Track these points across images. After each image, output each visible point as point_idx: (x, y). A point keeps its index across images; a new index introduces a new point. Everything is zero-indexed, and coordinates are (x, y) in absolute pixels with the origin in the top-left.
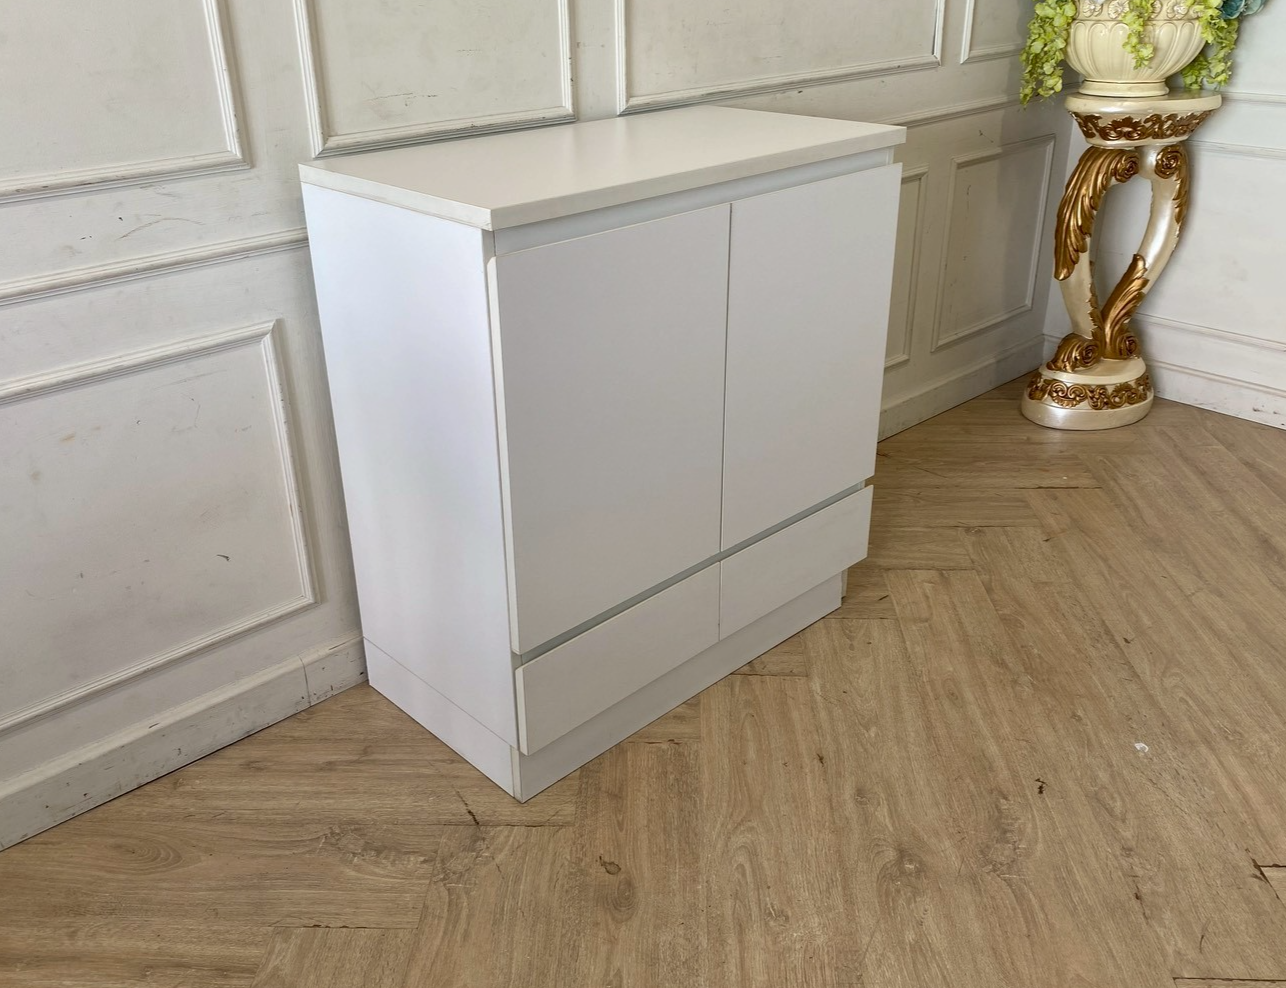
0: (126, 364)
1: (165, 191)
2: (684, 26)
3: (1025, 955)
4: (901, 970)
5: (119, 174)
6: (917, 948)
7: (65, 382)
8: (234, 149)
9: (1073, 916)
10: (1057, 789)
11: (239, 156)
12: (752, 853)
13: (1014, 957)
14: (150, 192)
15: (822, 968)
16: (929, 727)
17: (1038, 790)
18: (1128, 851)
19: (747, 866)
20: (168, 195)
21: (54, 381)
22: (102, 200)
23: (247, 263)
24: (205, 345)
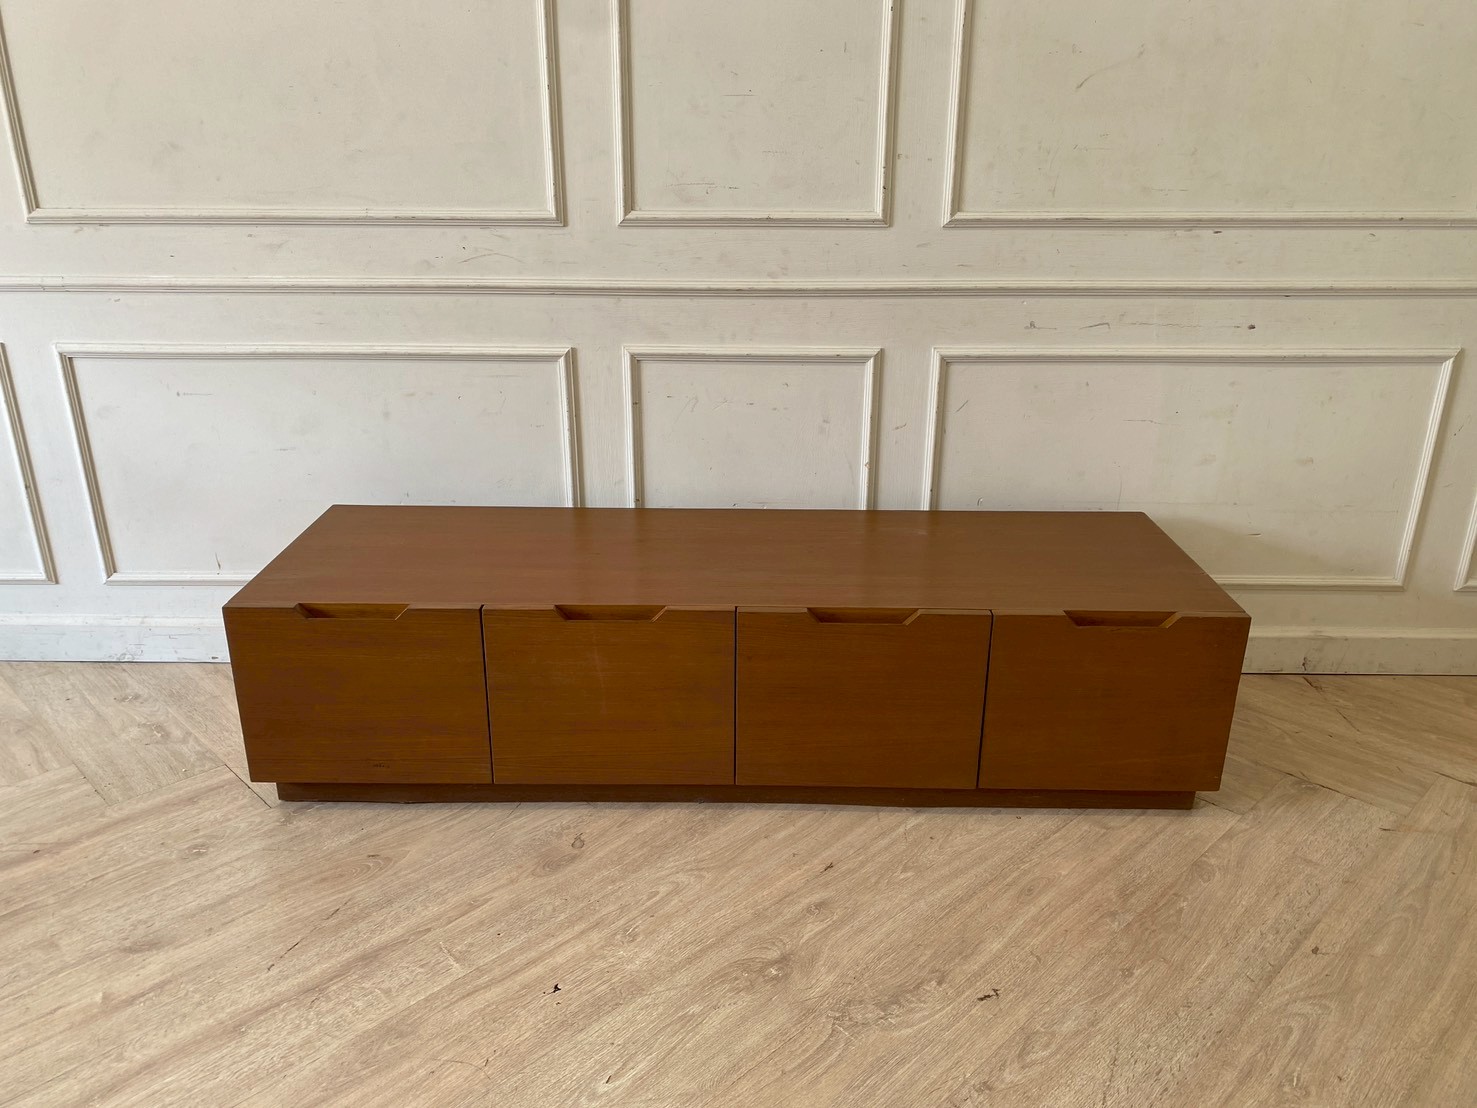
0: (453, 352)
1: (498, 233)
2: (1040, 148)
3: (759, 1082)
4: (652, 1022)
5: (464, 216)
6: (686, 1019)
7: (410, 354)
8: (550, 210)
9: (847, 1088)
10: (1002, 1006)
11: (554, 215)
12: (677, 890)
13: (749, 1077)
14: (487, 232)
15: (604, 983)
16: (961, 900)
17: (981, 995)
18: (986, 1087)
19: (657, 898)
20: (500, 236)
21: (403, 352)
22: (453, 233)
23: (554, 299)
24: (512, 353)
